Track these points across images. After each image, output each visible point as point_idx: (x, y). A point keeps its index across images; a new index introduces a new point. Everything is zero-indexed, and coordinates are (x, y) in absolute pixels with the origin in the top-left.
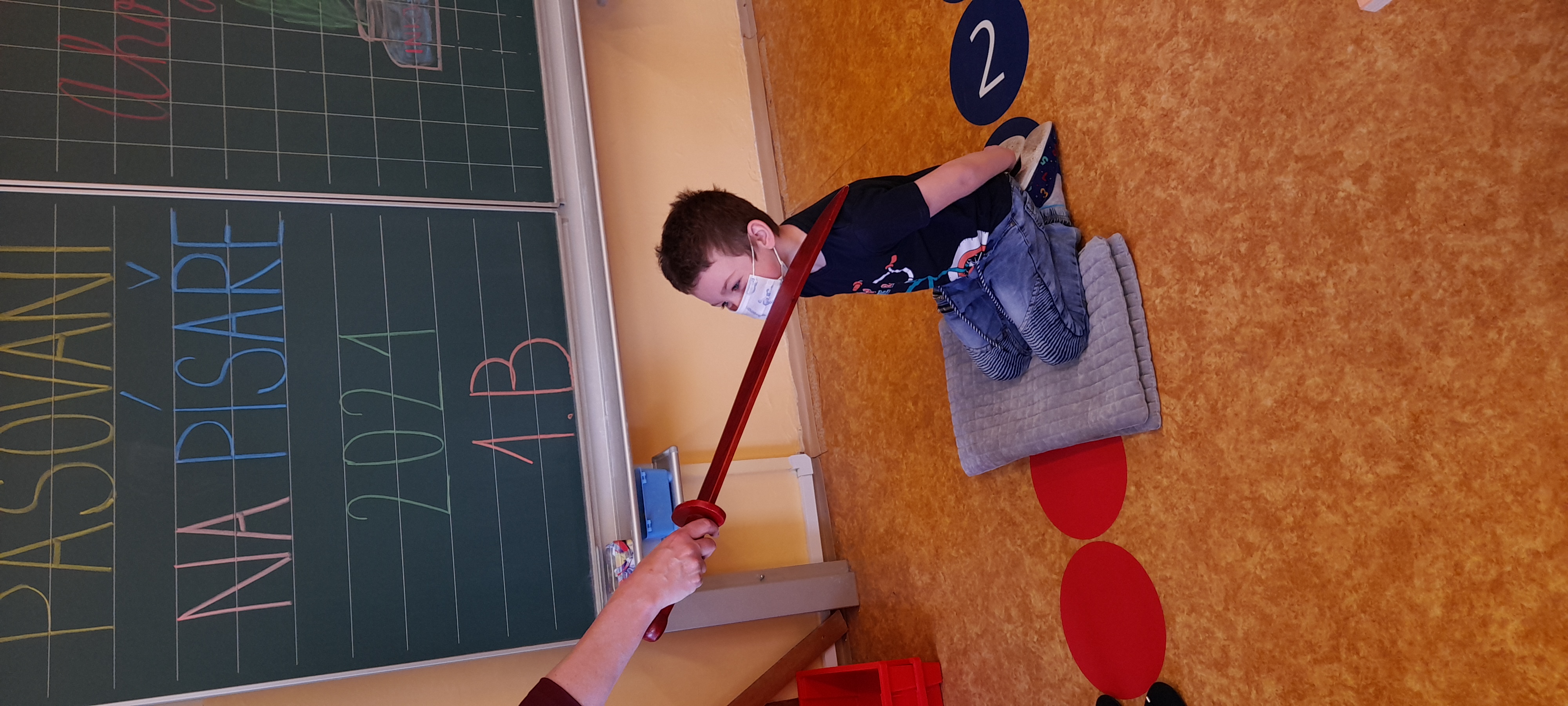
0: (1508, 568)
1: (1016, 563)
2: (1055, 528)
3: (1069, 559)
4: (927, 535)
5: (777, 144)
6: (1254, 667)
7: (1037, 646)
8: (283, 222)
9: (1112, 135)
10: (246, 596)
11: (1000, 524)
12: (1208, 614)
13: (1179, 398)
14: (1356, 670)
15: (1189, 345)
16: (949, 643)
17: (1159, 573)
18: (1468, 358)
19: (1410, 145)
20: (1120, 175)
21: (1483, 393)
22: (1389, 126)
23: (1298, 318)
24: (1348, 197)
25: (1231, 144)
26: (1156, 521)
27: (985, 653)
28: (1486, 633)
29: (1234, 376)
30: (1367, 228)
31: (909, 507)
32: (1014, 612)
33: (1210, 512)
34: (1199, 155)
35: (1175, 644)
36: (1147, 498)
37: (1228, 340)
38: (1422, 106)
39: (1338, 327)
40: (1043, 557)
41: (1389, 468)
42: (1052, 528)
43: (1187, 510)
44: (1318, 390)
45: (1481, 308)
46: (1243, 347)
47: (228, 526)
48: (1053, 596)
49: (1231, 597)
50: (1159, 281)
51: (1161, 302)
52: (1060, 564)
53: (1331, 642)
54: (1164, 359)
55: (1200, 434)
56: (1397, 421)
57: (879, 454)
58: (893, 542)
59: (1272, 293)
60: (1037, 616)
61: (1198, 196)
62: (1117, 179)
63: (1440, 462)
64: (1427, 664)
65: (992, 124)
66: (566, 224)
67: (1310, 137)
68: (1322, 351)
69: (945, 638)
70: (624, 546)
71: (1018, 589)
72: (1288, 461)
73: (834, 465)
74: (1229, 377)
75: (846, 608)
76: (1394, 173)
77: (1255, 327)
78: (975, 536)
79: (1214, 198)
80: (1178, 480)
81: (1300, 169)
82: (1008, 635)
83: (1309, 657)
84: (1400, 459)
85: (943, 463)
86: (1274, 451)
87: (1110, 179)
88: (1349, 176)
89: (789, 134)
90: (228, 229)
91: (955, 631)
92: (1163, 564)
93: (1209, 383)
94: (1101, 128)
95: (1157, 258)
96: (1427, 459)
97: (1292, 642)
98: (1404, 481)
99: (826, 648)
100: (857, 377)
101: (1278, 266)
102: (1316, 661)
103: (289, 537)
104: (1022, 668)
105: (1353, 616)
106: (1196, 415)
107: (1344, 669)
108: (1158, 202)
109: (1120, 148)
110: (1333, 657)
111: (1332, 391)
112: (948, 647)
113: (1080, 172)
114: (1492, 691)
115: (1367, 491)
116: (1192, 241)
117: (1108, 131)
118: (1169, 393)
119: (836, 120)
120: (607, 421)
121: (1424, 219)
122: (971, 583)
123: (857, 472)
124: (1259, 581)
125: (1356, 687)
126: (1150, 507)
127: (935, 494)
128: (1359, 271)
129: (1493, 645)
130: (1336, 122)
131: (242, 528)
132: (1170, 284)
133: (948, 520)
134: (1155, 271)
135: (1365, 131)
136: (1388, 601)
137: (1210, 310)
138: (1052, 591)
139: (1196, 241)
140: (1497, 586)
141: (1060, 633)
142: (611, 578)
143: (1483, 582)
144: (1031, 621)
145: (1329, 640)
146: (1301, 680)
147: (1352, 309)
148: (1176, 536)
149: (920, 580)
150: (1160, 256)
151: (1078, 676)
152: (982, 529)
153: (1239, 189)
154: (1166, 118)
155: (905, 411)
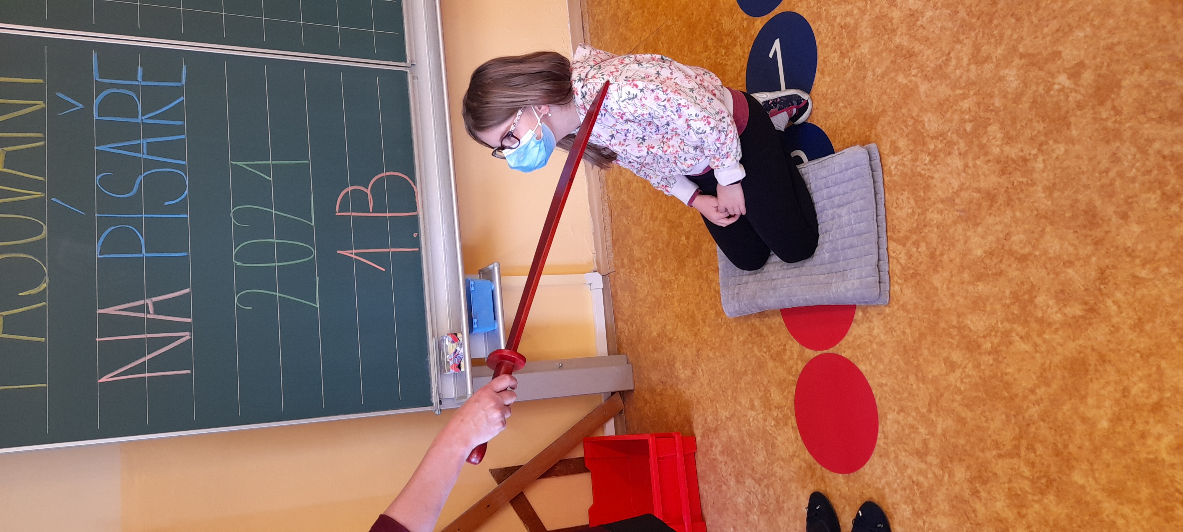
0: (1168, 395)
1: (761, 366)
2: (795, 340)
3: (804, 365)
4: (691, 339)
5: (586, 25)
6: (949, 457)
7: (773, 429)
8: (185, 67)
9: (865, 30)
10: (154, 365)
11: (750, 335)
12: (914, 414)
13: (904, 245)
14: (1033, 465)
15: (916, 203)
16: (703, 422)
17: (876, 380)
18: (1152, 225)
19: (1120, 48)
20: (869, 62)
21: (1161, 255)
22: (1103, 33)
23: (1010, 186)
24: (1062, 90)
25: (966, 41)
26: (877, 340)
27: (732, 432)
28: (1144, 444)
29: (952, 230)
30: (1075, 115)
31: (678, 318)
32: (757, 403)
33: (922, 336)
34: (938, 49)
35: (885, 435)
36: (871, 321)
37: (950, 201)
38: (1134, 17)
39: (1043, 195)
40: (783, 362)
41: (1076, 310)
42: (792, 340)
43: (904, 333)
44: (1022, 245)
45: (1166, 186)
46: (962, 207)
47: (140, 309)
48: (789, 392)
49: (934, 403)
50: (896, 151)
51: (896, 168)
52: (797, 370)
53: (1014, 442)
54: (894, 213)
55: (920, 275)
56: (1085, 273)
57: (656, 276)
58: (663, 344)
59: (989, 165)
60: (775, 407)
61: (933, 83)
62: (867, 66)
63: (1119, 307)
64: (1092, 464)
65: (765, 17)
66: (416, 81)
67: (1034, 38)
68: (1028, 215)
69: (700, 418)
70: (455, 337)
71: (761, 385)
72: (991, 300)
73: (619, 282)
74: (947, 231)
75: (623, 392)
76: (1104, 71)
77: (973, 191)
78: (729, 343)
79: (947, 86)
80: (898, 309)
81: (1023, 65)
82: (751, 419)
83: (994, 452)
84: (1086, 303)
85: (707, 285)
86: (980, 290)
87: (861, 66)
88: (1065, 70)
89: (596, 17)
90: (140, 70)
91: (709, 413)
92: (880, 373)
93: (930, 234)
94: (856, 23)
95: (895, 132)
96: (1108, 305)
97: (981, 440)
98: (1087, 321)
99: (606, 420)
100: (642, 215)
101: (999, 143)
102: (1000, 456)
103: (189, 320)
104: (760, 445)
105: (1034, 423)
106: (917, 260)
107: (1022, 464)
108: (900, 87)
109: (871, 40)
110: (1015, 453)
111: (1033, 247)
112: (703, 426)
113: (836, 59)
114: (1144, 488)
115: (1054, 327)
116: (926, 120)
117: (862, 26)
118: (898, 241)
119: (635, 8)
120: (444, 240)
121: (1126, 110)
122: (724, 378)
123: (638, 288)
124: (959, 392)
125: (1031, 477)
126: (873, 329)
127: (699, 309)
128: (1066, 151)
129: (1148, 453)
130: (1058, 26)
131: (151, 311)
132: (904, 154)
133: (708, 329)
134: (893, 143)
135: (1081, 35)
136: (1064, 414)
137: (936, 176)
138: (789, 389)
139: (929, 120)
140: (1157, 408)
141: (793, 421)
142: (444, 362)
143: (1146, 404)
144: (770, 409)
145: (1012, 441)
146: (986, 470)
147: (1057, 180)
148: (893, 353)
149: (683, 373)
150: (898, 130)
151: (805, 454)
152: (735, 337)
153: (969, 78)
154: (912, 17)
155: (679, 243)
